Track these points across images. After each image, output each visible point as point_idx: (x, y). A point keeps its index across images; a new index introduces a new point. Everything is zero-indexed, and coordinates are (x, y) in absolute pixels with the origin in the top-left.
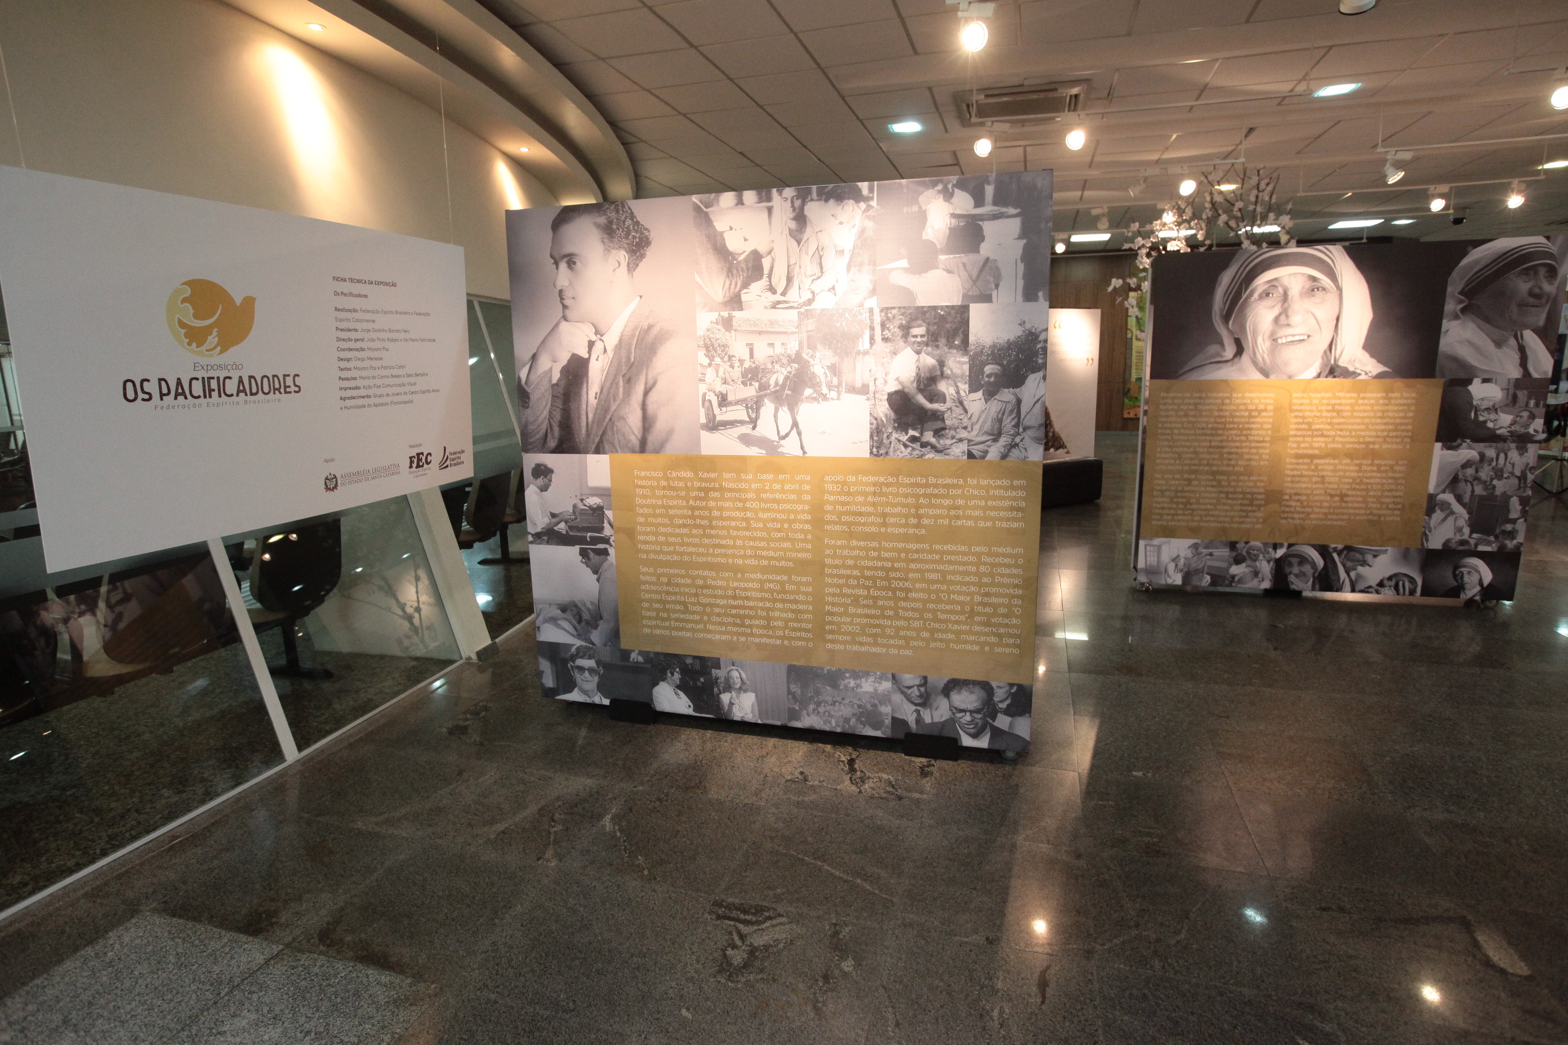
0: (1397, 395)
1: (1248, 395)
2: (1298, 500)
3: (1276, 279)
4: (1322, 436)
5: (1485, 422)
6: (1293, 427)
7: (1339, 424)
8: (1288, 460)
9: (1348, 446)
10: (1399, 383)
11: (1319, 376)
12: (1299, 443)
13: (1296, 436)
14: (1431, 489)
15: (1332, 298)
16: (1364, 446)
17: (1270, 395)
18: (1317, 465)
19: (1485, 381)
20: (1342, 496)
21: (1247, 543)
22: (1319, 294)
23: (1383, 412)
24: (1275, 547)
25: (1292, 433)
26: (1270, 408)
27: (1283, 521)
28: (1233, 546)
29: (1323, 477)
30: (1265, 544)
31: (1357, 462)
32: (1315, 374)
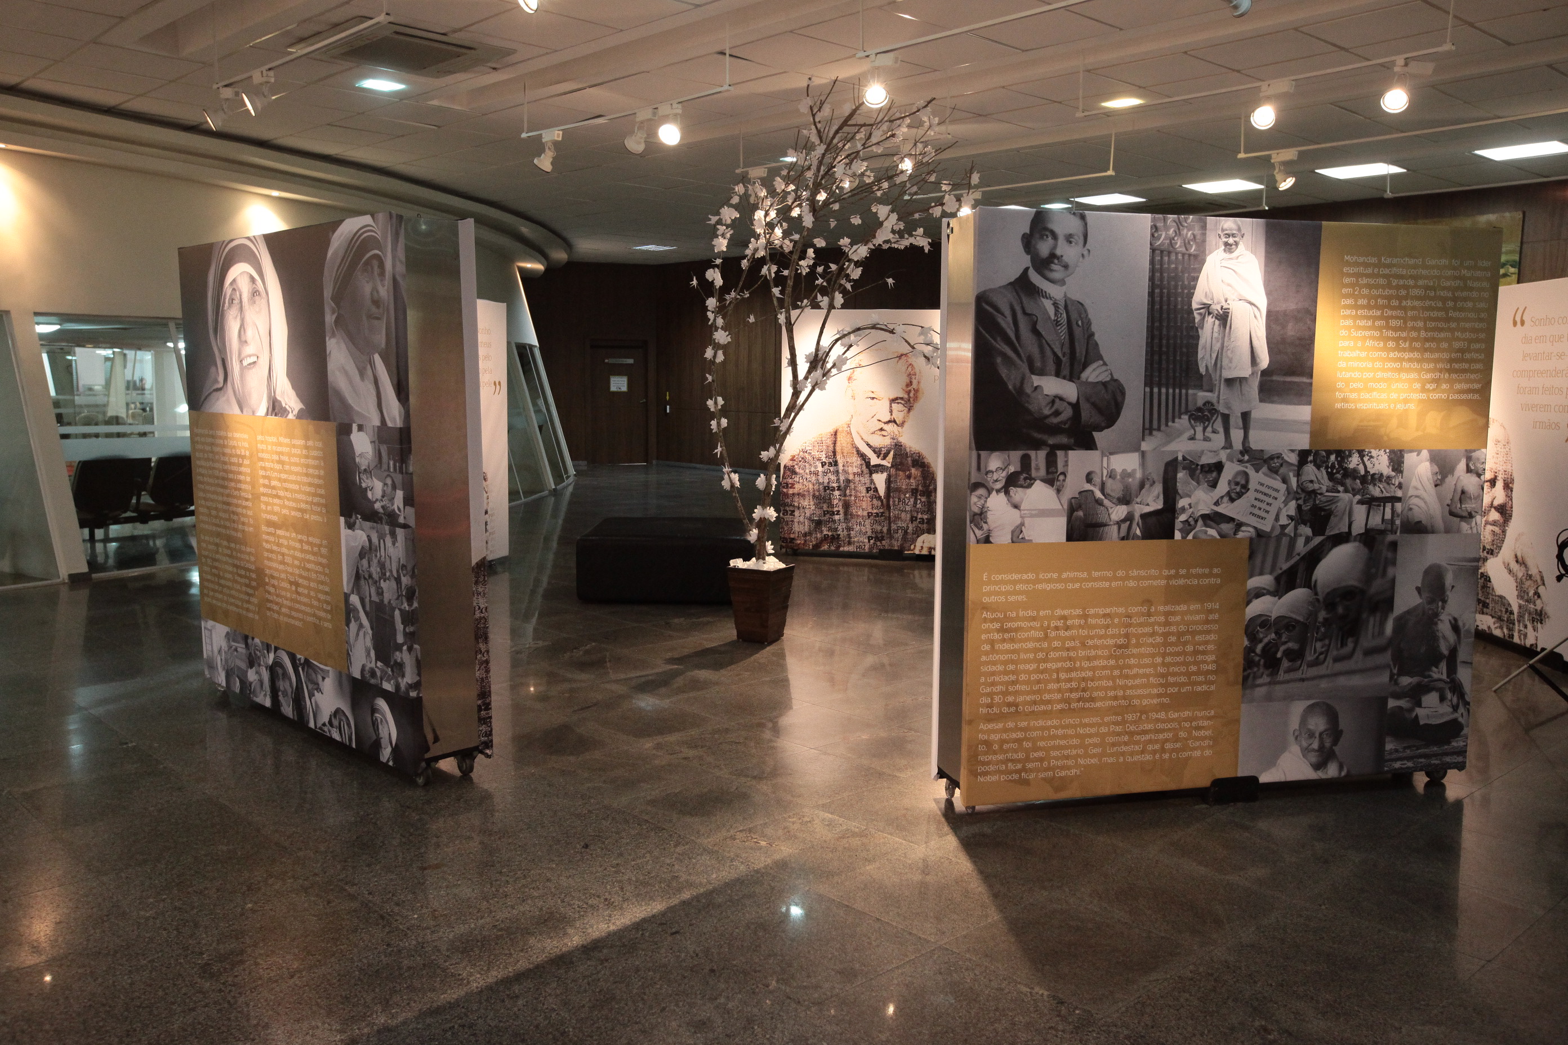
0: (310, 443)
1: (237, 435)
2: (274, 586)
3: (234, 280)
4: (277, 496)
5: (366, 489)
6: (261, 481)
7: (285, 481)
8: (264, 528)
9: (293, 513)
10: (310, 425)
11: (267, 414)
12: (267, 504)
13: (264, 495)
14: (346, 589)
15: (264, 301)
16: (298, 514)
17: (246, 436)
18: (279, 537)
19: (360, 428)
20: (297, 585)
21: (253, 639)
22: (257, 298)
23: (307, 466)
24: (268, 647)
25: (262, 490)
26: (248, 453)
27: (268, 613)
28: (246, 638)
29: (283, 555)
30: (262, 643)
31: (300, 537)
32: (265, 410)
